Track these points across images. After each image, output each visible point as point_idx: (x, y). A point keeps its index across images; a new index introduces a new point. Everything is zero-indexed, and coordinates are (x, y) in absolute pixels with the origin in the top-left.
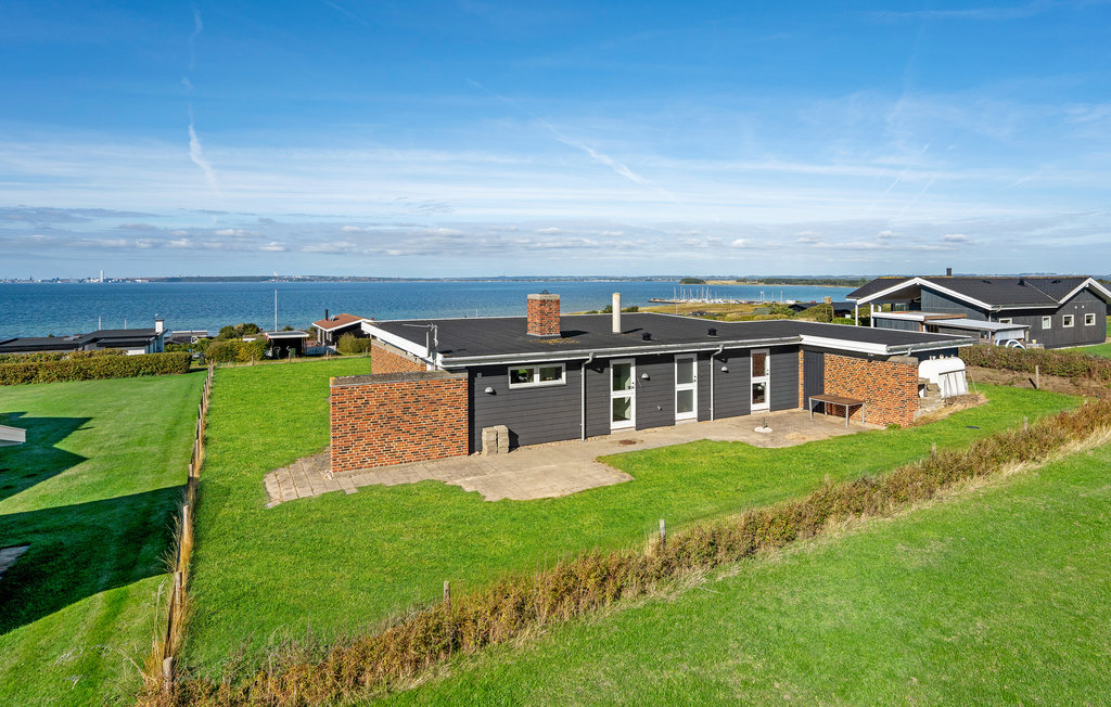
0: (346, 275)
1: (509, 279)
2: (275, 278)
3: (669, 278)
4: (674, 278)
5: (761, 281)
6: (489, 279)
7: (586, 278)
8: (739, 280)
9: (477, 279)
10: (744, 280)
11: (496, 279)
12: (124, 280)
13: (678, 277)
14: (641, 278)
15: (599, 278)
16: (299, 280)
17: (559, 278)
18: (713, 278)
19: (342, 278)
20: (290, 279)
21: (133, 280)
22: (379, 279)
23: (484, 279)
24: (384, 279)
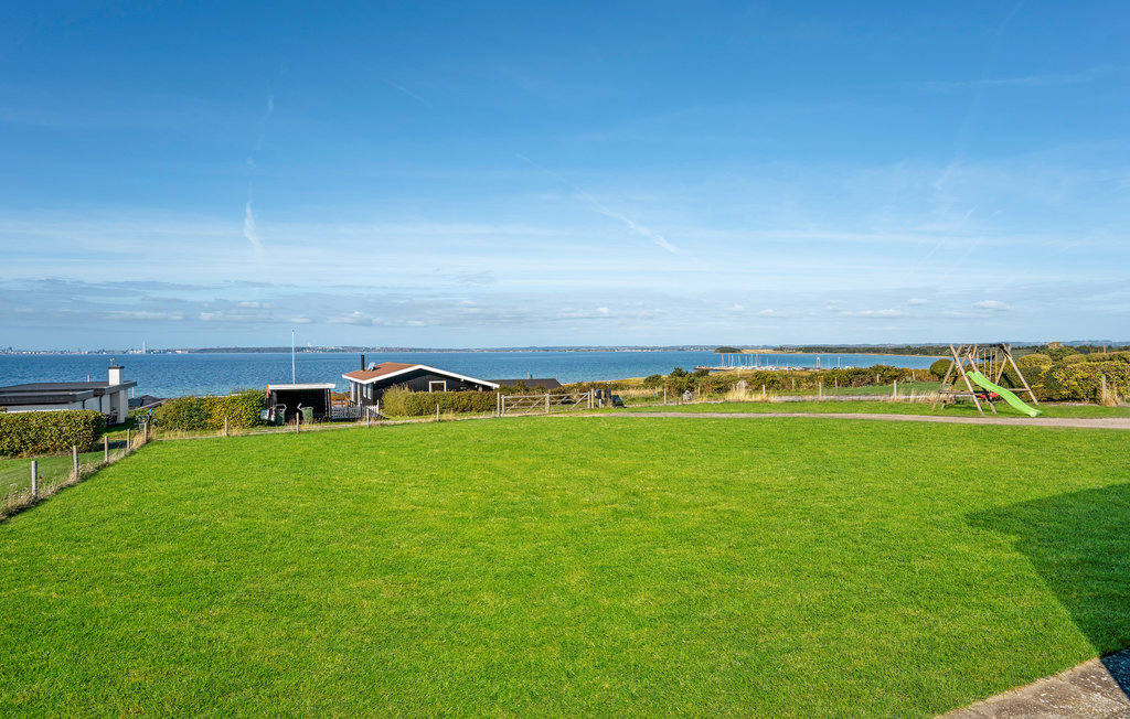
0: (378, 346)
1: (539, 349)
2: (309, 348)
3: (701, 347)
4: (707, 348)
5: (800, 349)
6: (520, 349)
7: (617, 348)
8: (775, 349)
9: (508, 350)
10: (781, 349)
11: (527, 349)
12: (165, 351)
13: (712, 347)
14: (672, 348)
15: (630, 348)
16: (332, 350)
17: (589, 349)
18: (746, 347)
19: (374, 349)
20: (324, 350)
21: (173, 351)
22: (411, 350)
23: (515, 349)
24: (415, 350)
